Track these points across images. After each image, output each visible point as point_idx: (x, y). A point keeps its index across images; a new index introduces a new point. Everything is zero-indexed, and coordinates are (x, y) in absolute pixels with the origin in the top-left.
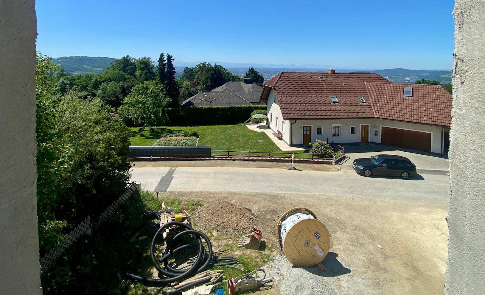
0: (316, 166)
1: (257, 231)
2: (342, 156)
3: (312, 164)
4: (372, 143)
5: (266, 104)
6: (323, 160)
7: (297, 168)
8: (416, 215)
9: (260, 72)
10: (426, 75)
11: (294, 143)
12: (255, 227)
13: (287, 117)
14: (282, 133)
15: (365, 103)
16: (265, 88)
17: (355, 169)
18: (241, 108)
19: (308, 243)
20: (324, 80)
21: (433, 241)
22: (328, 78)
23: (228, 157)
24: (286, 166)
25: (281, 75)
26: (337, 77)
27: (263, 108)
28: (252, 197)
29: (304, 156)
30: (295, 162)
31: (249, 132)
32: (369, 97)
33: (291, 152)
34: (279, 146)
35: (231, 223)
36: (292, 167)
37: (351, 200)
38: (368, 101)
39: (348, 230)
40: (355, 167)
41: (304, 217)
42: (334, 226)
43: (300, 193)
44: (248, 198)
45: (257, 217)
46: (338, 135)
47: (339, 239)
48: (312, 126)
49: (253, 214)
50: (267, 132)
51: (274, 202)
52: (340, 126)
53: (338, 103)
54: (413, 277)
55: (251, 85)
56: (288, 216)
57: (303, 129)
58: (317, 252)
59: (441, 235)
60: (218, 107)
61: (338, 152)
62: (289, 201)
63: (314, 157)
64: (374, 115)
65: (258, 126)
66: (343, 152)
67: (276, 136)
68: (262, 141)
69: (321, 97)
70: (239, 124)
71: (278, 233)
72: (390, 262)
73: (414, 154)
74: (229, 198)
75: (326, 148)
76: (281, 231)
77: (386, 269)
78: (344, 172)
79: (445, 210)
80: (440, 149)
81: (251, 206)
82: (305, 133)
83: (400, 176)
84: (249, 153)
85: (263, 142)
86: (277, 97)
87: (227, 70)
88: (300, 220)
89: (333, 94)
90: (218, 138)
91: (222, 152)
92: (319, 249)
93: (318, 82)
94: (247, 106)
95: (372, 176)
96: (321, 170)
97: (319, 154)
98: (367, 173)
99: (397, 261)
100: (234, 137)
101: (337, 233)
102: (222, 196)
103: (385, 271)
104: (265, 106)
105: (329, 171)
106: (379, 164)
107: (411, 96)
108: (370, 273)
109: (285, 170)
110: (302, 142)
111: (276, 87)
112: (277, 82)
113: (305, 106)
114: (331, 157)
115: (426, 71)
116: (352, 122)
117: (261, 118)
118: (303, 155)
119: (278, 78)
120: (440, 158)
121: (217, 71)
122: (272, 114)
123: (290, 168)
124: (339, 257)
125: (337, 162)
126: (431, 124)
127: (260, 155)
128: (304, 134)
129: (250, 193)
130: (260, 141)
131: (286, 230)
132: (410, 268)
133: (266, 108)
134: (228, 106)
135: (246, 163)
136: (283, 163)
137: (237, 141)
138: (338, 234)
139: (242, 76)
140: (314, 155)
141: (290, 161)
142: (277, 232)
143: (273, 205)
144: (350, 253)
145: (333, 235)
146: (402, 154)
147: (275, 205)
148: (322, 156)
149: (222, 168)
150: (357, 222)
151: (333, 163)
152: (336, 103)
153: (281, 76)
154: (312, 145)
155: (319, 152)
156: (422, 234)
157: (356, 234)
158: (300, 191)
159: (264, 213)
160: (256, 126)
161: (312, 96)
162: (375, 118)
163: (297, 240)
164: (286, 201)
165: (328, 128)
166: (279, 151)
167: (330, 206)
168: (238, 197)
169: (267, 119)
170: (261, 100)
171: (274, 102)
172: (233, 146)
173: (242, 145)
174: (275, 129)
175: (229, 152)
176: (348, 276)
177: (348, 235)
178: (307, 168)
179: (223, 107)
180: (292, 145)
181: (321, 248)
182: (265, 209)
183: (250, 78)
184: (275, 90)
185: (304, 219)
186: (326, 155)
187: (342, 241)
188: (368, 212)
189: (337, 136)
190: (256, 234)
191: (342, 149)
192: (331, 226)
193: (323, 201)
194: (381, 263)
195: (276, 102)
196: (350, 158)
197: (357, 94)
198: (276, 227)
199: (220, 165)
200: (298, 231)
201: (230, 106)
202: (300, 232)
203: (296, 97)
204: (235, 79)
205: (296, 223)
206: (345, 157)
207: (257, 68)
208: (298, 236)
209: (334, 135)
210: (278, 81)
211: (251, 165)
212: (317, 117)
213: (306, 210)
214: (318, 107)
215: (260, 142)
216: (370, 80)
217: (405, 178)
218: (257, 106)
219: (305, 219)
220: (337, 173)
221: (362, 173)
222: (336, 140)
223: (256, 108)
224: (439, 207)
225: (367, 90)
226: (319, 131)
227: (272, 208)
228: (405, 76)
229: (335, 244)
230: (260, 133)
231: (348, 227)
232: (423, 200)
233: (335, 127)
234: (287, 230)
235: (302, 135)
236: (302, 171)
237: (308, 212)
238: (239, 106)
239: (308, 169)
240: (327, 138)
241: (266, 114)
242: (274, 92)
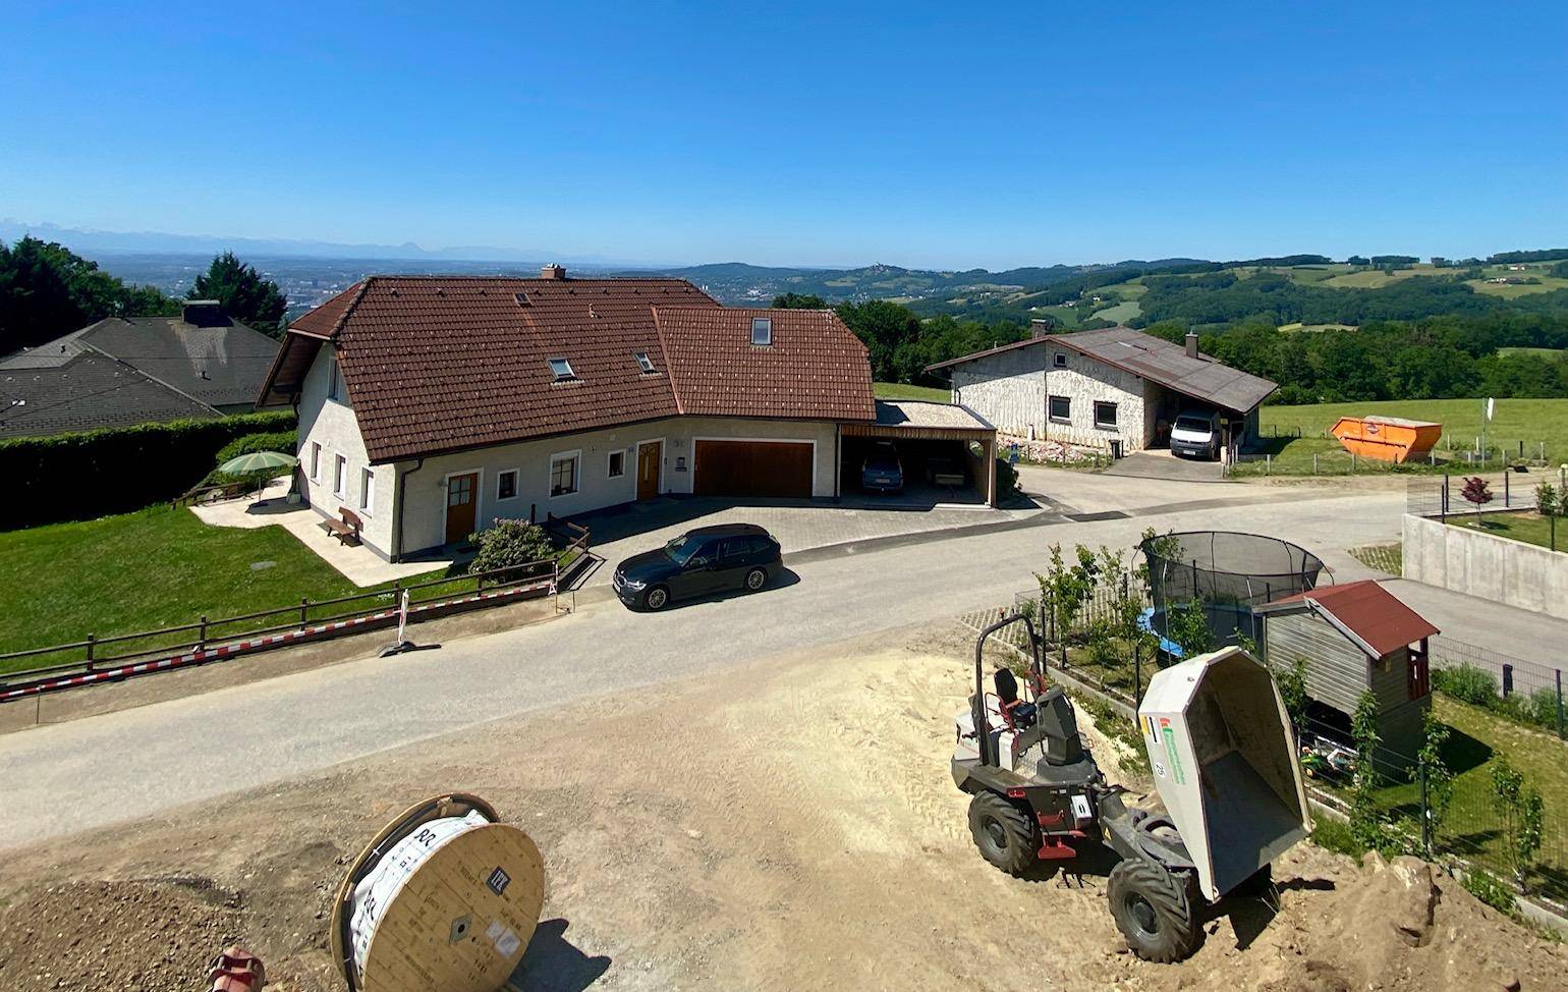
0: (491, 615)
1: (242, 963)
2: (580, 561)
3: (475, 614)
4: (670, 495)
5: (292, 406)
6: (517, 589)
7: (418, 645)
8: (783, 696)
9: (266, 275)
10: (796, 280)
11: (410, 546)
12: (229, 951)
13: (386, 454)
14: (360, 516)
15: (652, 371)
16: (290, 344)
17: (620, 595)
18: (163, 435)
19: (461, 929)
20: (529, 305)
21: (828, 761)
22: (544, 297)
23: (84, 670)
24: (370, 646)
25: (368, 287)
26: (571, 292)
27: (276, 426)
28: (214, 820)
29: (449, 587)
30: (414, 618)
31: (205, 535)
32: (665, 351)
33: (397, 586)
34: (344, 570)
35: (104, 974)
36: (400, 643)
37: (609, 705)
38: (660, 364)
39: (600, 817)
40: (619, 590)
41: (445, 830)
42: (555, 820)
43: (429, 736)
44: (193, 831)
45: (238, 901)
46: (570, 490)
47: (572, 861)
48: (481, 471)
49: (216, 897)
50: (295, 523)
51: (315, 810)
52: (578, 457)
53: (573, 379)
54: (784, 893)
55: (222, 331)
56: (384, 851)
57: (447, 489)
58: (498, 947)
59: (843, 734)
60: (36, 440)
61: (569, 547)
62: (385, 784)
63: (485, 584)
64: (676, 407)
65: (252, 502)
66: (584, 544)
67: (336, 532)
68: (267, 564)
69: (518, 362)
70: (154, 509)
71: (338, 936)
72: (724, 871)
73: (774, 509)
74: (92, 862)
75: (529, 541)
76: (354, 923)
77: (713, 901)
78: (586, 613)
79: (848, 658)
80: (833, 484)
81: (207, 861)
82: (455, 501)
83: (742, 586)
84: (203, 627)
85: (272, 568)
86: (346, 376)
87: (93, 266)
88: (435, 848)
89: (557, 349)
90: (28, 592)
91: (52, 654)
92: (503, 928)
93: (510, 310)
94: (199, 422)
95: (671, 604)
96: (510, 627)
97: (504, 568)
98: (657, 598)
99: (743, 861)
100: (127, 569)
101: (564, 838)
102: (52, 861)
103: (713, 908)
104: (286, 413)
105: (534, 623)
106: (690, 561)
107: (769, 342)
108: (670, 939)
109: (371, 660)
110: (441, 534)
111: (341, 338)
112: (348, 317)
113: (460, 401)
114: (545, 570)
115: (796, 270)
116: (613, 437)
117: (267, 466)
118: (441, 586)
119: (353, 301)
120: (832, 510)
121: (37, 267)
122: (317, 447)
123: (391, 649)
124: (572, 928)
125: (563, 587)
126: (814, 418)
127: (256, 627)
128: (451, 504)
129: (203, 804)
130: (258, 566)
131: (376, 913)
132: (776, 868)
133: (292, 424)
134: (95, 432)
135: (182, 679)
136: (361, 638)
137: (139, 585)
138: (569, 844)
139: (178, 289)
140: (485, 577)
141: (393, 622)
142: (332, 934)
143: (317, 820)
144: (608, 894)
145: (549, 856)
146: (747, 517)
147: (327, 821)
148: (516, 576)
149: (48, 730)
150: (627, 775)
151: (551, 592)
152: (566, 379)
153: (365, 291)
154: (477, 541)
155: (504, 561)
156: (801, 748)
157: (624, 822)
158: (430, 729)
159: (271, 873)
160: (244, 503)
161: (487, 362)
162: (679, 415)
163: (421, 930)
164: (373, 785)
165: (536, 471)
166: (347, 591)
167: (541, 750)
168: (140, 840)
169: (297, 471)
170: (272, 393)
171: (333, 397)
172: (118, 611)
173: (165, 601)
174: (332, 504)
175: (90, 647)
176: (604, 982)
177: (602, 834)
178: (455, 633)
179: (62, 437)
180: (400, 556)
181: (512, 921)
182: (279, 853)
183: (217, 302)
184: (339, 348)
185: (447, 840)
186: (526, 567)
187: (580, 863)
188: (658, 730)
189: (567, 493)
190: (234, 982)
191: (579, 535)
192: (542, 825)
193: (515, 739)
194: (699, 886)
195: (339, 396)
196: (605, 560)
197: (631, 344)
198: (331, 915)
199: (39, 720)
200: (423, 896)
201: (106, 431)
202: (434, 897)
203: (426, 369)
204: (141, 305)
205: (416, 867)
206: (589, 561)
207: (252, 257)
208: (424, 916)
209: (557, 491)
210: (349, 313)
211: (208, 679)
212: (501, 437)
213: (457, 799)
214: (504, 400)
215: (259, 572)
216: (666, 301)
217: (756, 587)
218: (246, 417)
219: (454, 836)
220: (567, 620)
221: (638, 604)
222: (563, 506)
223: (243, 429)
224: (835, 654)
225: (660, 331)
226: (508, 486)
227: (309, 839)
228: (750, 285)
229: (557, 886)
230: (261, 530)
231: (601, 804)
232: (799, 644)
233: (562, 463)
234: (380, 911)
235: (442, 511)
236: (438, 647)
237: (464, 804)
238: (155, 425)
239: (463, 634)
240: (533, 506)
241: (293, 450)
242: (331, 357)
